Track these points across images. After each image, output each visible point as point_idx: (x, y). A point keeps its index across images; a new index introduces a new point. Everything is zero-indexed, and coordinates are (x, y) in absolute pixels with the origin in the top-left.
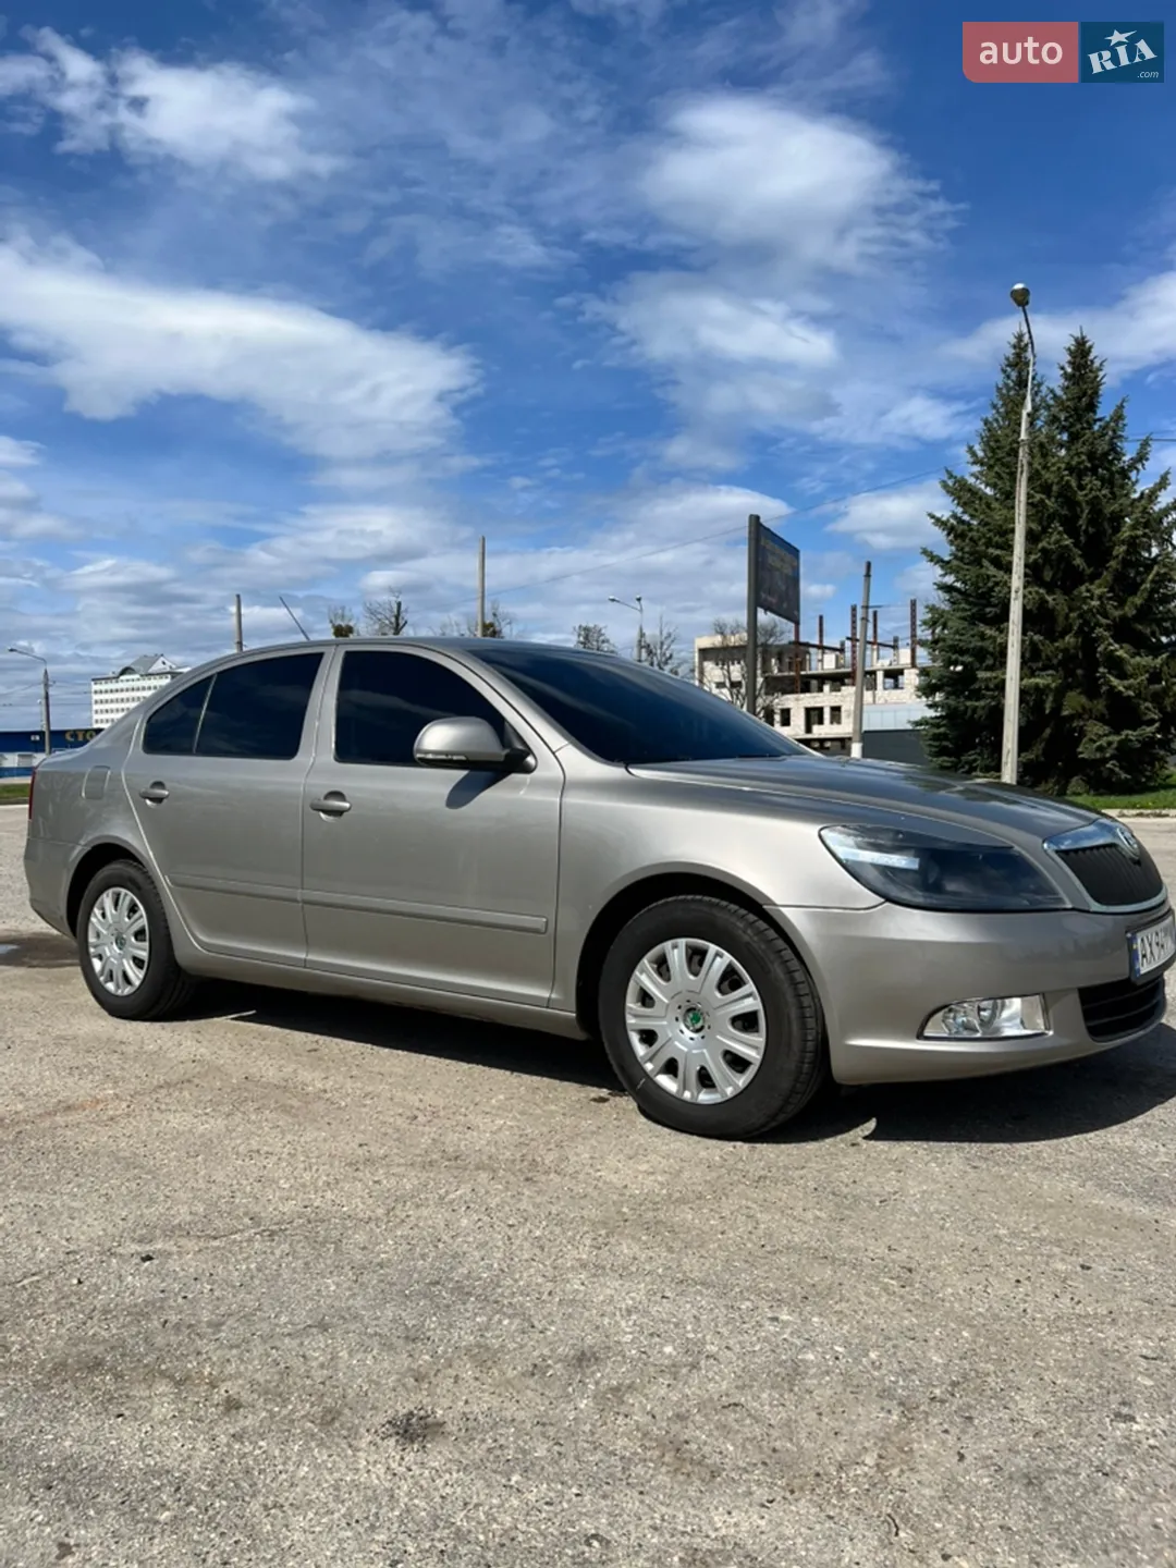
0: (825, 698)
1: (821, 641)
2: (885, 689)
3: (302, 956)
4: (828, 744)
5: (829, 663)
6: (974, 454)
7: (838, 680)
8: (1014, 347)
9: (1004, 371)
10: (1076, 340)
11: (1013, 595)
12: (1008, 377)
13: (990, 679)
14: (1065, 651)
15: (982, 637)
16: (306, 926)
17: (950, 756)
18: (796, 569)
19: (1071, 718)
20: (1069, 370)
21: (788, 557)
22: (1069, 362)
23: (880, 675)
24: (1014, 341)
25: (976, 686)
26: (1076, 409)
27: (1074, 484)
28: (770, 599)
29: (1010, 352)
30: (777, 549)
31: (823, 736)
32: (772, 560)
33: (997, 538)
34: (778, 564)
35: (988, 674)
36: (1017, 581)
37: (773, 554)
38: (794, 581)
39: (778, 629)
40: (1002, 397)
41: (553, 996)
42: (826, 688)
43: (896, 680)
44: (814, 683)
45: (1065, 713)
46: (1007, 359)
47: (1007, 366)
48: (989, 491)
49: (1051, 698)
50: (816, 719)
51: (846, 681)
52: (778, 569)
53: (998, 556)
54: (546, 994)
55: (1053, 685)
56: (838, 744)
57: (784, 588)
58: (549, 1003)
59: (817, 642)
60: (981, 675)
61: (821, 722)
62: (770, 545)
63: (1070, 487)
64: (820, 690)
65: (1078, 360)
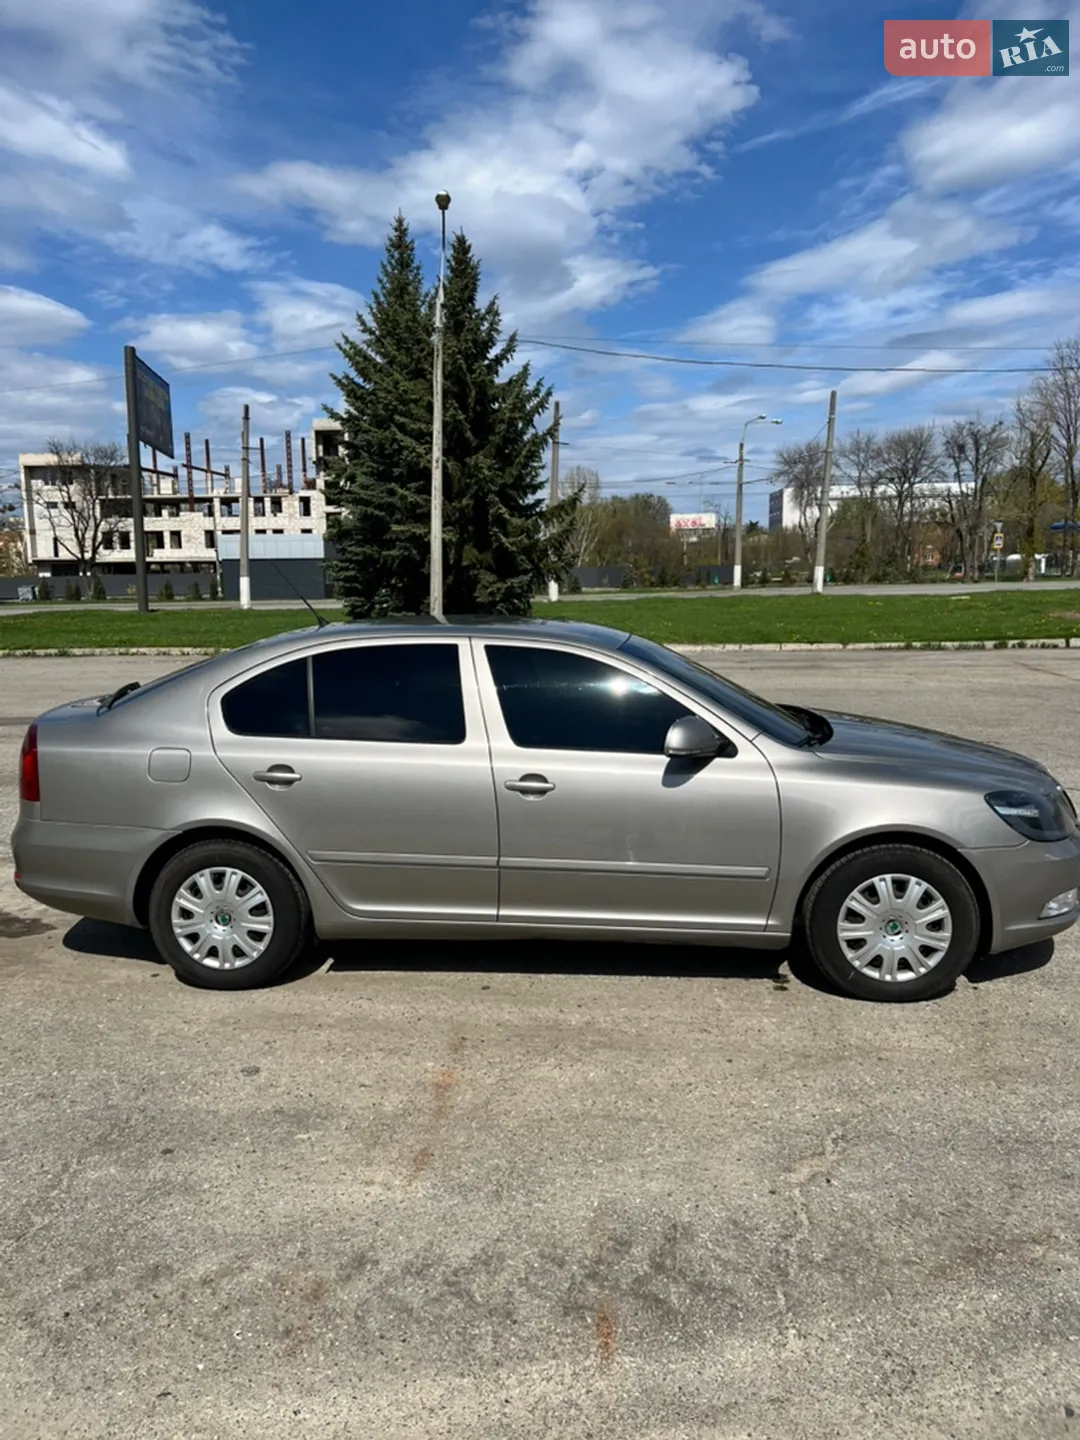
0: (162, 523)
1: (155, 466)
2: (222, 516)
3: (493, 912)
4: (166, 567)
5: (166, 488)
6: (363, 323)
7: (175, 505)
8: (396, 230)
9: (389, 251)
10: (458, 237)
11: (434, 464)
12: (393, 256)
13: (402, 532)
14: (461, 510)
15: (392, 493)
16: (501, 887)
17: (359, 596)
18: (168, 403)
19: (468, 567)
20: (453, 263)
21: (161, 391)
22: (454, 258)
23: (217, 503)
24: (395, 224)
25: (387, 536)
26: (460, 299)
27: (464, 366)
28: (148, 432)
29: (393, 234)
30: (152, 383)
31: (165, 560)
32: (148, 394)
33: (400, 407)
34: (152, 397)
35: (402, 528)
36: (437, 453)
37: (147, 387)
38: (167, 415)
39: (118, 453)
40: (387, 273)
41: (770, 922)
42: (165, 512)
43: (230, 507)
44: (150, 507)
45: (465, 563)
46: (390, 239)
47: (392, 246)
48: (379, 359)
49: (453, 551)
50: (155, 542)
51: (183, 506)
52: (153, 403)
53: (403, 424)
54: (761, 922)
55: (454, 540)
56: (178, 566)
57: (159, 422)
58: (765, 928)
59: (151, 467)
60: (395, 528)
61: (161, 545)
62: (146, 379)
63: (461, 368)
64: (159, 514)
65: (461, 256)
